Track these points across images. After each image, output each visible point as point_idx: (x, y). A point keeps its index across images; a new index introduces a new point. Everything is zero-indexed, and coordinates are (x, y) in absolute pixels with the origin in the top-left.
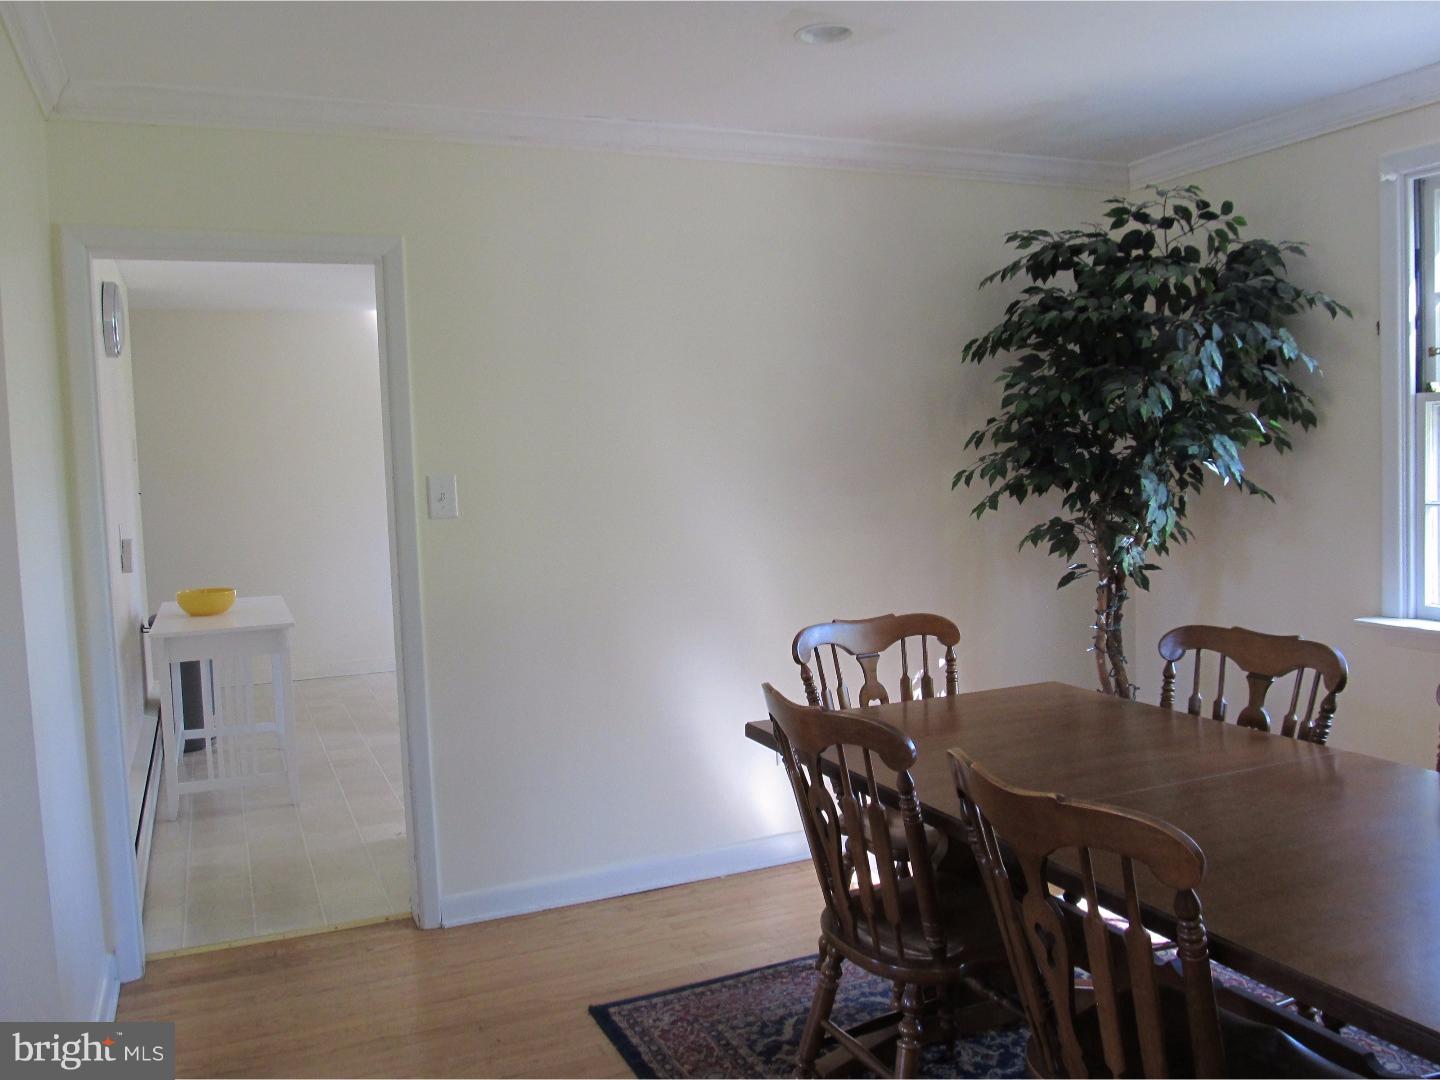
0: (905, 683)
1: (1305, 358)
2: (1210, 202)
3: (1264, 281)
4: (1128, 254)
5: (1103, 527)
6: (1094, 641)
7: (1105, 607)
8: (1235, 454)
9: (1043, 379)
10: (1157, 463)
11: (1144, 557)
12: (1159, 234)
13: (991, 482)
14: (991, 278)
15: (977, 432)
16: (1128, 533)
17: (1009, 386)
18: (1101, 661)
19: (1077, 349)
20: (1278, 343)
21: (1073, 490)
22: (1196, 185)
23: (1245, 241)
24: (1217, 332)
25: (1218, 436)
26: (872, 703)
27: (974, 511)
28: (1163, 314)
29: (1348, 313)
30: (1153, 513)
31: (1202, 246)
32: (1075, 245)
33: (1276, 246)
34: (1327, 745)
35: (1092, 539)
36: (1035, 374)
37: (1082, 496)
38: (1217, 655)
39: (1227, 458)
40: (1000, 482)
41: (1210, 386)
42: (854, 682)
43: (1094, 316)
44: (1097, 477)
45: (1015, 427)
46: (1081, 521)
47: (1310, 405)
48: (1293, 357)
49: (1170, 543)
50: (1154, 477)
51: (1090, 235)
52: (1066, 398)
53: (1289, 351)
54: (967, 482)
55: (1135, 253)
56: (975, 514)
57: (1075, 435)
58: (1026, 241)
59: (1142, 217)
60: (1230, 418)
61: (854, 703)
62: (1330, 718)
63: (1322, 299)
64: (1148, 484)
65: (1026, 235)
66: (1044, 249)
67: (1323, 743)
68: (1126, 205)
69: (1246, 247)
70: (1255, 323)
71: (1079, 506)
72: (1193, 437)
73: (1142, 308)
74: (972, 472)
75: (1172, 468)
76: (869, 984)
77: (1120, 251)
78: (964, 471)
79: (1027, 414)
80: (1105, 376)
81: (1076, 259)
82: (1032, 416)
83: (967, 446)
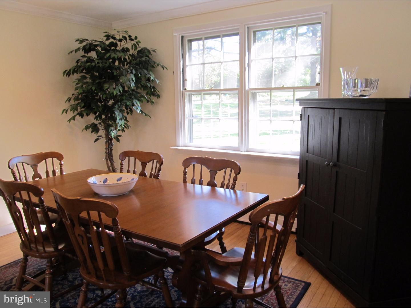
0: (47, 173)
1: (156, 80)
2: (132, 36)
3: (146, 59)
4: (111, 48)
5: (106, 124)
6: (105, 157)
7: (107, 148)
8: (139, 105)
9: (87, 82)
10: (119, 107)
11: (117, 133)
12: (119, 43)
13: (73, 112)
14: (72, 52)
15: (69, 98)
16: (112, 126)
17: (77, 84)
18: (107, 162)
19: (97, 74)
20: (149, 76)
21: (97, 114)
22: (127, 30)
23: (142, 47)
24: (134, 72)
25: (135, 100)
26: (36, 179)
27: (68, 121)
28: (120, 66)
29: (167, 69)
30: (118, 121)
31: (130, 48)
32: (96, 44)
33: (149, 49)
34: (159, 179)
35: (103, 128)
36: (85, 81)
37: (100, 116)
38: (134, 158)
39: (137, 106)
40: (76, 112)
41: (132, 86)
42: (30, 173)
43: (101, 65)
44: (103, 110)
45: (80, 96)
46: (100, 123)
47: (158, 92)
48: (153, 79)
49: (125, 129)
50: (118, 111)
51: (100, 42)
52: (94, 88)
53: (152, 78)
54: (66, 113)
55: (112, 48)
56: (68, 122)
57: (97, 99)
58: (81, 42)
59: (114, 38)
60: (139, 95)
61: (30, 179)
62: (160, 172)
63: (160, 65)
64: (117, 113)
65: (81, 40)
66: (87, 45)
67: (158, 178)
68: (109, 34)
69: (142, 49)
70: (144, 70)
71: (99, 119)
72: (128, 100)
73: (115, 64)
74: (68, 109)
75: (124, 108)
76: (41, 262)
77: (108, 47)
78: (65, 109)
79: (83, 93)
80: (105, 82)
81: (96, 48)
82: (85, 93)
83: (66, 102)
